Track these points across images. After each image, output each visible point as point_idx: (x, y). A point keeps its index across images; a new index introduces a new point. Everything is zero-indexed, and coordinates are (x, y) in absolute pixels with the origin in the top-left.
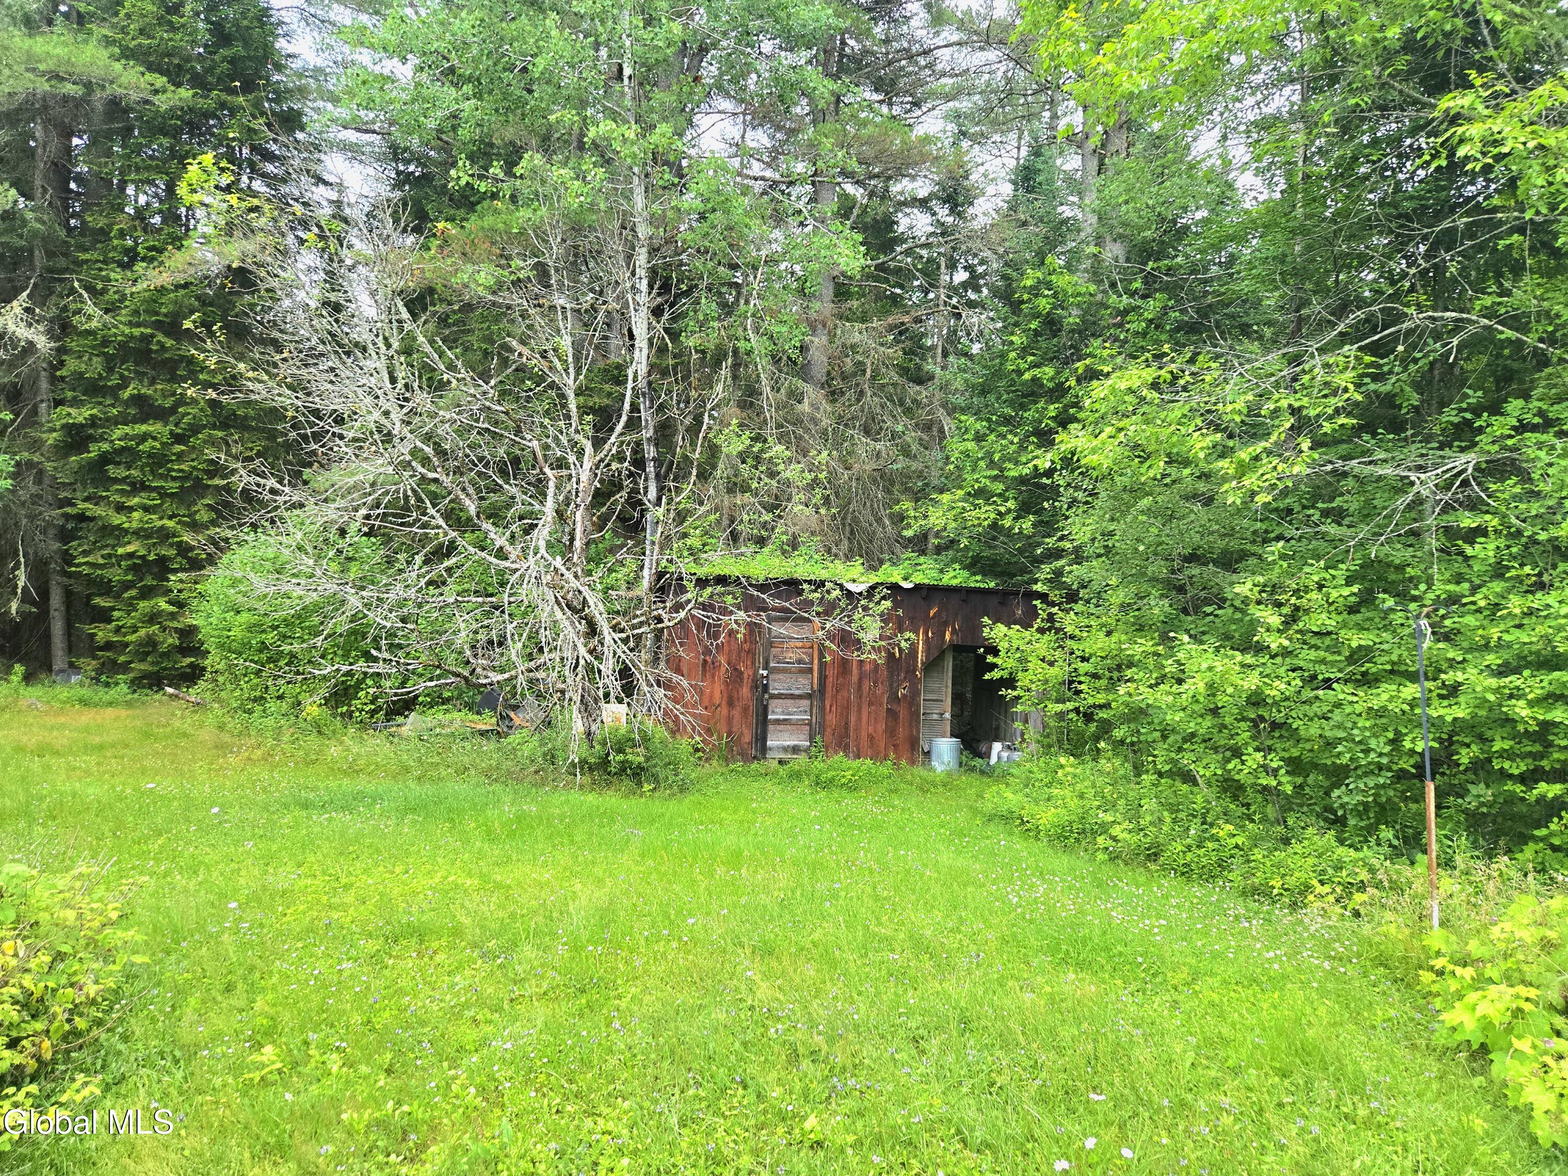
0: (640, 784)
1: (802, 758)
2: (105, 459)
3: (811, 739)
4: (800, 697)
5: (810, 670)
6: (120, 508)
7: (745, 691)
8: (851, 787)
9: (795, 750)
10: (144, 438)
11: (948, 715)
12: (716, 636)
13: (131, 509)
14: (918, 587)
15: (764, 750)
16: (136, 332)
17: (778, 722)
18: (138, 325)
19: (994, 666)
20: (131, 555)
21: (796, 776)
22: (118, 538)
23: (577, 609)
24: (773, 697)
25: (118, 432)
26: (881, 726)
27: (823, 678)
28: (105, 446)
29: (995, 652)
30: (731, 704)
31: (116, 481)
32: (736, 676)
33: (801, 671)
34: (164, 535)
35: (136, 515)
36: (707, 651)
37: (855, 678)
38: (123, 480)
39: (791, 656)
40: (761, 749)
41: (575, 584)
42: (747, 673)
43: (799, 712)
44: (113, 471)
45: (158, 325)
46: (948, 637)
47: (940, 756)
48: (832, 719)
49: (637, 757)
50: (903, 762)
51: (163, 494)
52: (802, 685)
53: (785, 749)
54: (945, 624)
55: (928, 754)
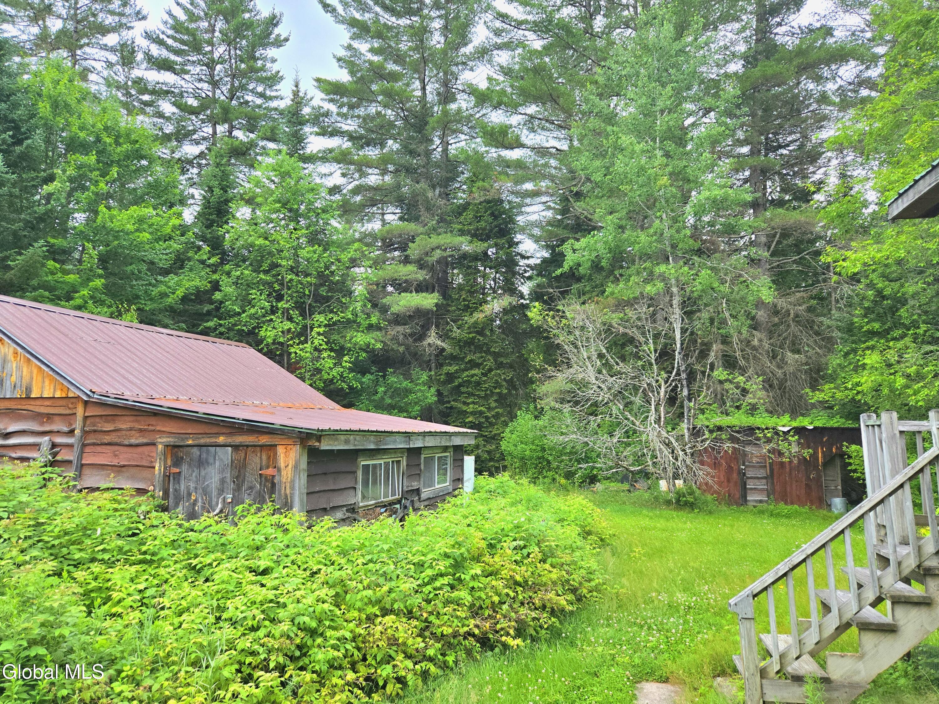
0: (693, 510)
1: (765, 505)
2: (460, 385)
3: (768, 496)
4: (761, 478)
5: (765, 466)
6: (465, 403)
7: (735, 476)
8: (788, 516)
9: (761, 501)
10: (472, 376)
11: (840, 487)
12: (720, 453)
13: (468, 404)
14: (815, 428)
15: (746, 501)
16: (471, 336)
17: (751, 489)
18: (470, 333)
19: (850, 464)
20: (471, 422)
21: (762, 512)
22: (465, 415)
23: (668, 445)
24: (748, 478)
25: (465, 374)
26: (803, 491)
27: (772, 470)
28: (460, 380)
29: (850, 457)
30: (729, 481)
31: (464, 393)
32: (730, 468)
33: (761, 467)
34: (481, 413)
35: (471, 406)
36: (716, 458)
37: (788, 470)
38: (466, 393)
39: (755, 460)
40: (743, 500)
41: (666, 435)
42: (735, 468)
43: (762, 485)
44: (463, 389)
45: (478, 333)
46: (834, 450)
47: (836, 506)
48: (778, 488)
49: (690, 499)
50: (814, 507)
51: (479, 397)
52: (762, 473)
53: (756, 501)
54: (832, 445)
55: (830, 505)
